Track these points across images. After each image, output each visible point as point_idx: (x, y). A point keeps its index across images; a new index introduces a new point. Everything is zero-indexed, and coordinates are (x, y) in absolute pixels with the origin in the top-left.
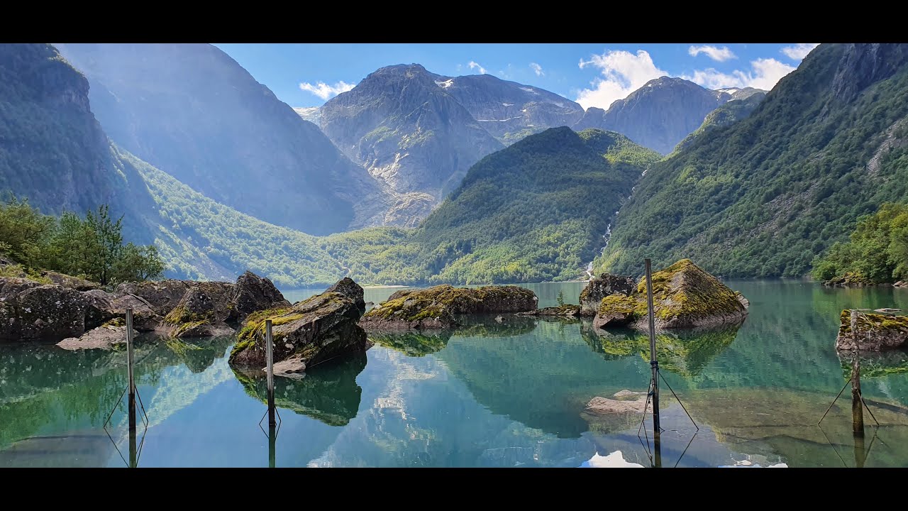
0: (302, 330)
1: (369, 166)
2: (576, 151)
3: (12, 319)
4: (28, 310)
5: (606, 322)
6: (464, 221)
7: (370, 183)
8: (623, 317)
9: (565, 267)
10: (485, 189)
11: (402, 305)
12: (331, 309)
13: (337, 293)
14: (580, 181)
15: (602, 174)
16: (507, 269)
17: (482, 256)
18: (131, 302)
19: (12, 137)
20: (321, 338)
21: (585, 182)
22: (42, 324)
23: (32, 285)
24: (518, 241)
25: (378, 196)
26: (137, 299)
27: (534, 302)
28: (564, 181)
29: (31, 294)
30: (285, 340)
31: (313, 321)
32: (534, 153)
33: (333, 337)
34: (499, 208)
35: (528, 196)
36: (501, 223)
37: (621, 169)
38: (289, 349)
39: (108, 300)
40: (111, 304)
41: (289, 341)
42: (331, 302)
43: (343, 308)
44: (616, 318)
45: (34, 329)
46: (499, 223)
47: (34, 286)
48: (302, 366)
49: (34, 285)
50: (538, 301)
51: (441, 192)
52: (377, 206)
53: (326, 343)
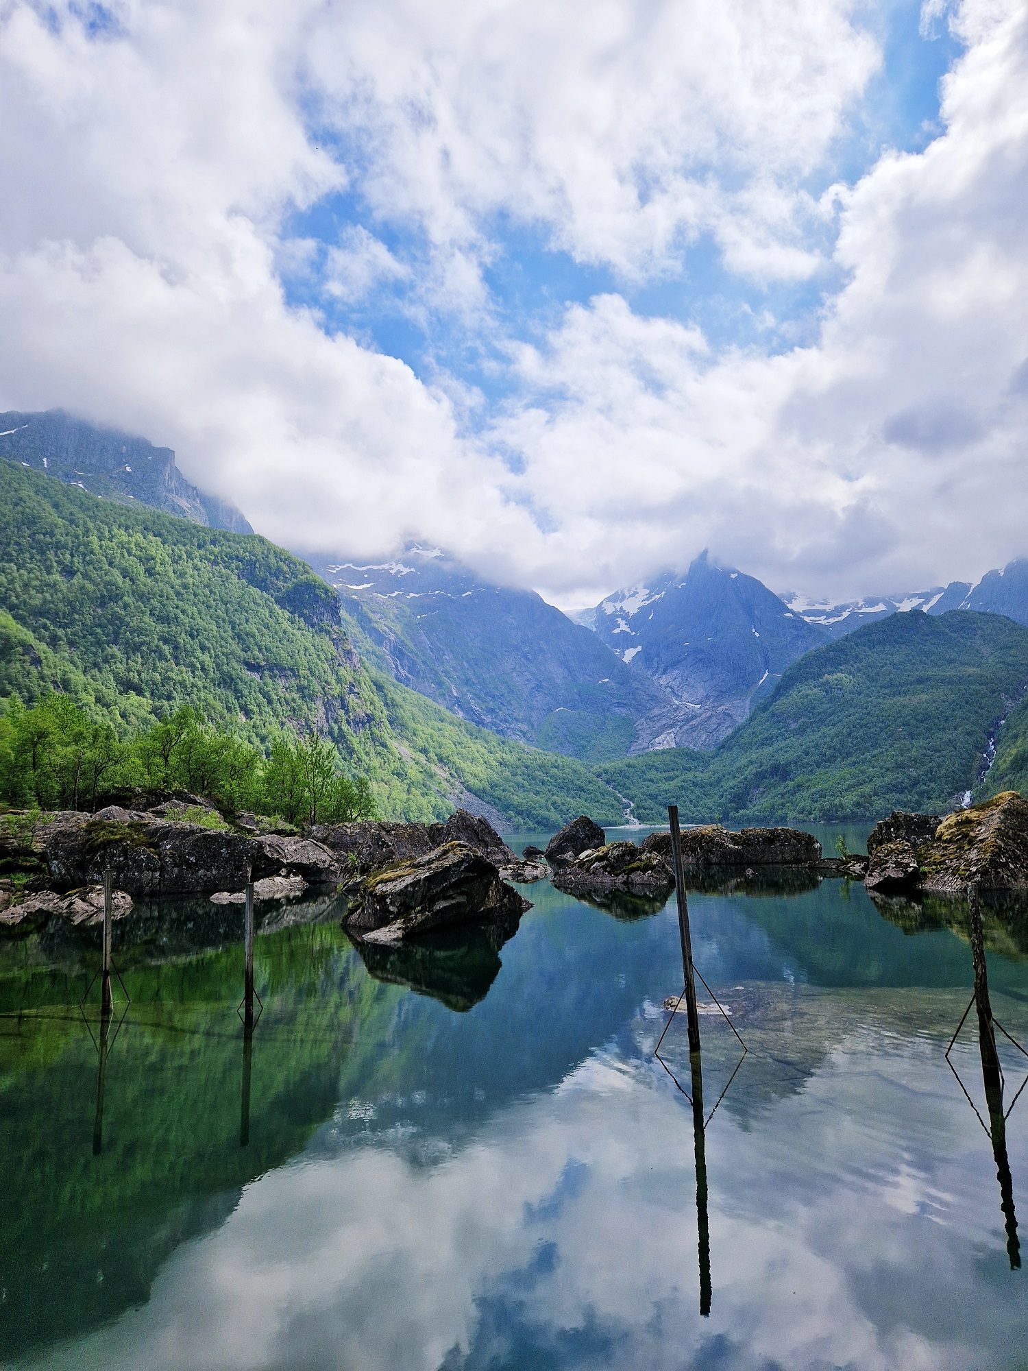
0: (409, 889)
1: (653, 675)
2: (935, 641)
3: (176, 870)
4: (192, 859)
5: (876, 881)
6: (780, 738)
7: (656, 694)
8: (902, 876)
9: (929, 798)
10: (807, 695)
11: (607, 854)
12: (446, 863)
13: (457, 842)
14: (943, 681)
15: (975, 670)
16: (844, 801)
17: (807, 784)
18: (309, 848)
19: (263, 663)
20: (433, 900)
21: (951, 682)
22: (205, 876)
23: (198, 831)
24: (858, 763)
25: (666, 710)
26: (316, 845)
27: (816, 850)
28: (920, 681)
29: (197, 840)
30: (388, 901)
31: (423, 877)
32: (874, 647)
33: (453, 898)
34: (828, 720)
35: (868, 702)
36: (832, 740)
37: (1004, 662)
38: (393, 912)
39: (283, 847)
40: (286, 851)
41: (392, 903)
42: (451, 854)
43: (463, 861)
44: (892, 876)
45: (197, 880)
46: (828, 739)
47: (201, 832)
48: (400, 934)
49: (201, 830)
50: (821, 849)
51: (748, 701)
52: (664, 722)
53: (440, 905)
